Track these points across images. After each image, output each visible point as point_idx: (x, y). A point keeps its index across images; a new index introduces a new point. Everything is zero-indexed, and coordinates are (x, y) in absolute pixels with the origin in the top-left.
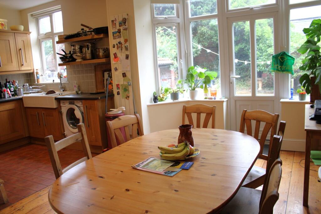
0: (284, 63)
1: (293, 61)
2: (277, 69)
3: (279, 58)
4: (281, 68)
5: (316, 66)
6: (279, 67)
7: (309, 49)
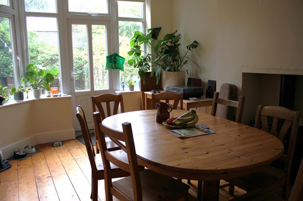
0: (117, 63)
1: (123, 61)
2: (111, 67)
3: (113, 58)
4: (115, 66)
5: (143, 64)
6: (113, 65)
7: (135, 52)
